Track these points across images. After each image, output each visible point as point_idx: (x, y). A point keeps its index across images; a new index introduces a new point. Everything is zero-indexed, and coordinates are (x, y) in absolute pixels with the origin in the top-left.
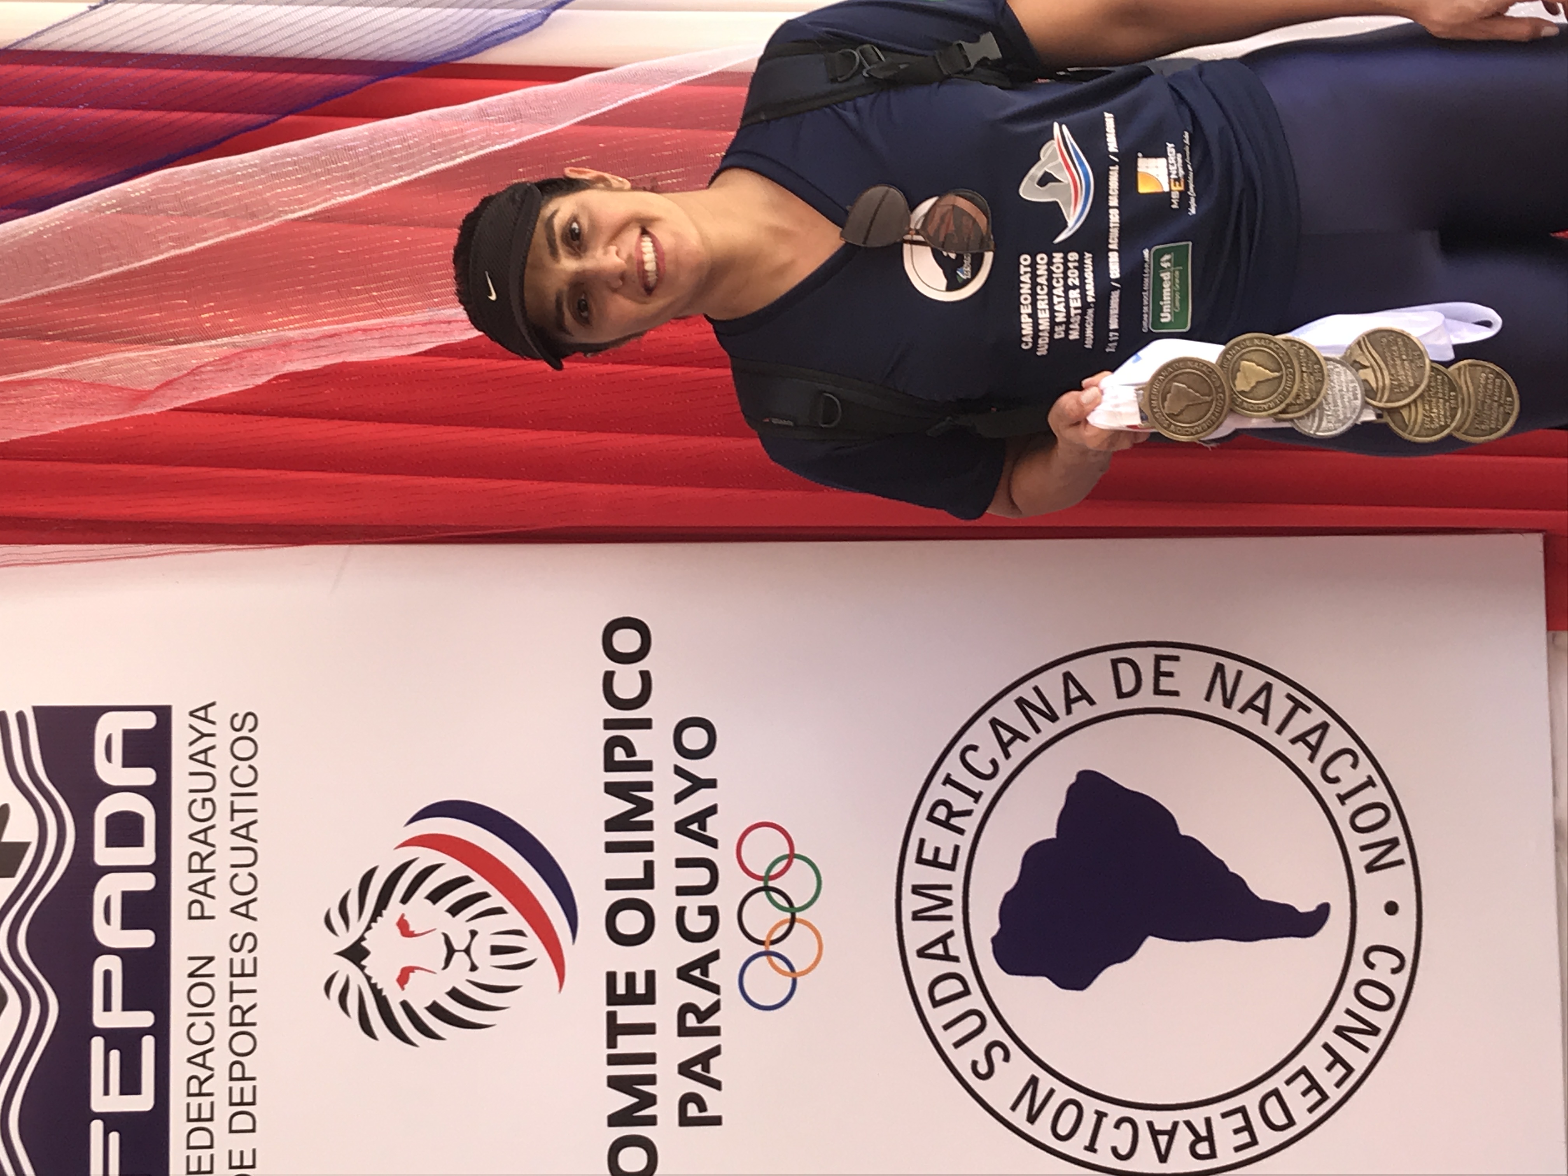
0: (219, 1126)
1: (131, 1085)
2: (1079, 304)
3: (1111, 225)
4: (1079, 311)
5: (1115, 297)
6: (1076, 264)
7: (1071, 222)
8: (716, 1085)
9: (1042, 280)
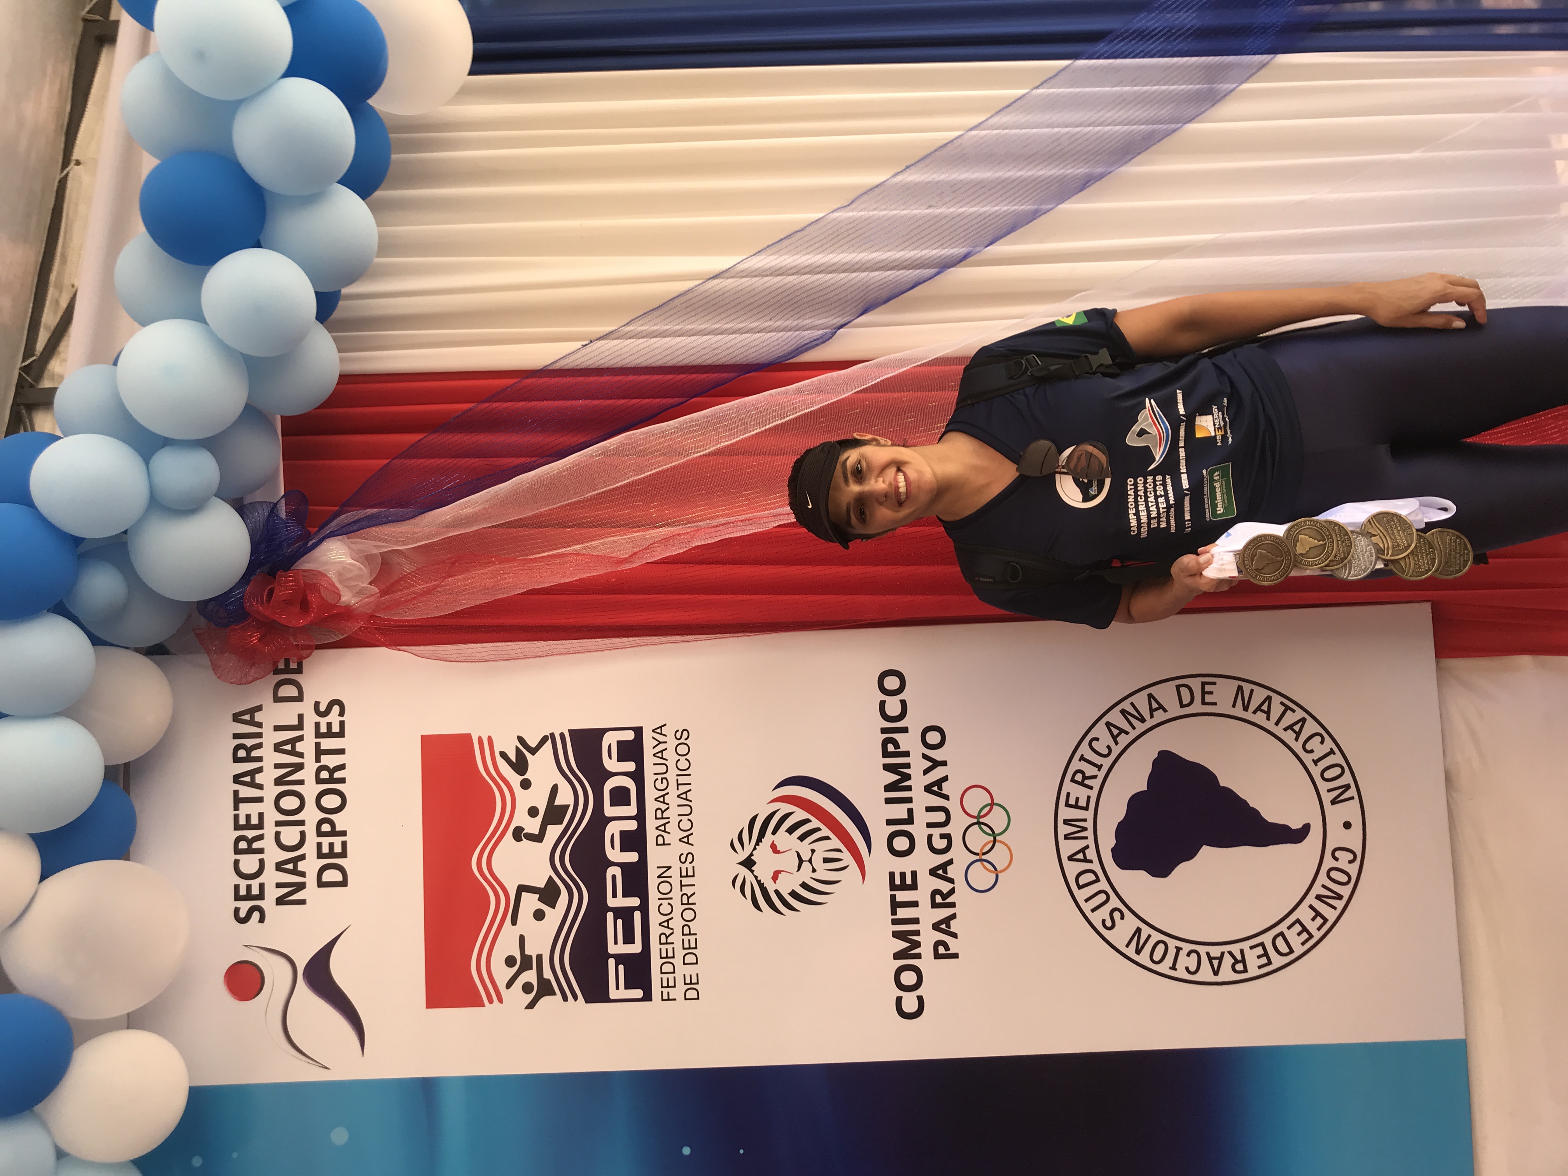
0: (678, 961)
1: (629, 938)
2: (1165, 506)
3: (1181, 458)
4: (1165, 510)
5: (1187, 500)
6: (1161, 482)
7: (1157, 458)
8: (955, 935)
9: (1141, 493)
